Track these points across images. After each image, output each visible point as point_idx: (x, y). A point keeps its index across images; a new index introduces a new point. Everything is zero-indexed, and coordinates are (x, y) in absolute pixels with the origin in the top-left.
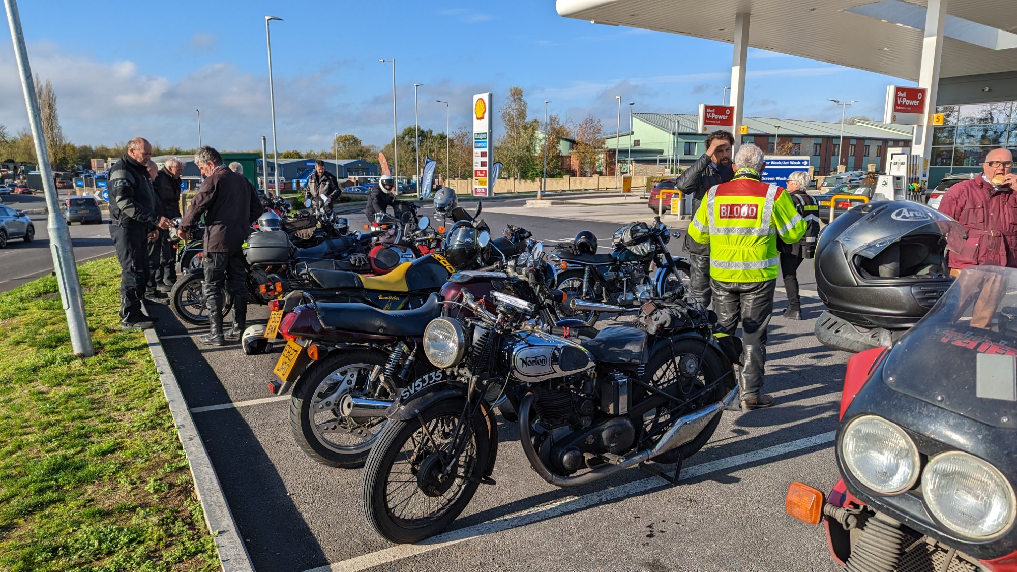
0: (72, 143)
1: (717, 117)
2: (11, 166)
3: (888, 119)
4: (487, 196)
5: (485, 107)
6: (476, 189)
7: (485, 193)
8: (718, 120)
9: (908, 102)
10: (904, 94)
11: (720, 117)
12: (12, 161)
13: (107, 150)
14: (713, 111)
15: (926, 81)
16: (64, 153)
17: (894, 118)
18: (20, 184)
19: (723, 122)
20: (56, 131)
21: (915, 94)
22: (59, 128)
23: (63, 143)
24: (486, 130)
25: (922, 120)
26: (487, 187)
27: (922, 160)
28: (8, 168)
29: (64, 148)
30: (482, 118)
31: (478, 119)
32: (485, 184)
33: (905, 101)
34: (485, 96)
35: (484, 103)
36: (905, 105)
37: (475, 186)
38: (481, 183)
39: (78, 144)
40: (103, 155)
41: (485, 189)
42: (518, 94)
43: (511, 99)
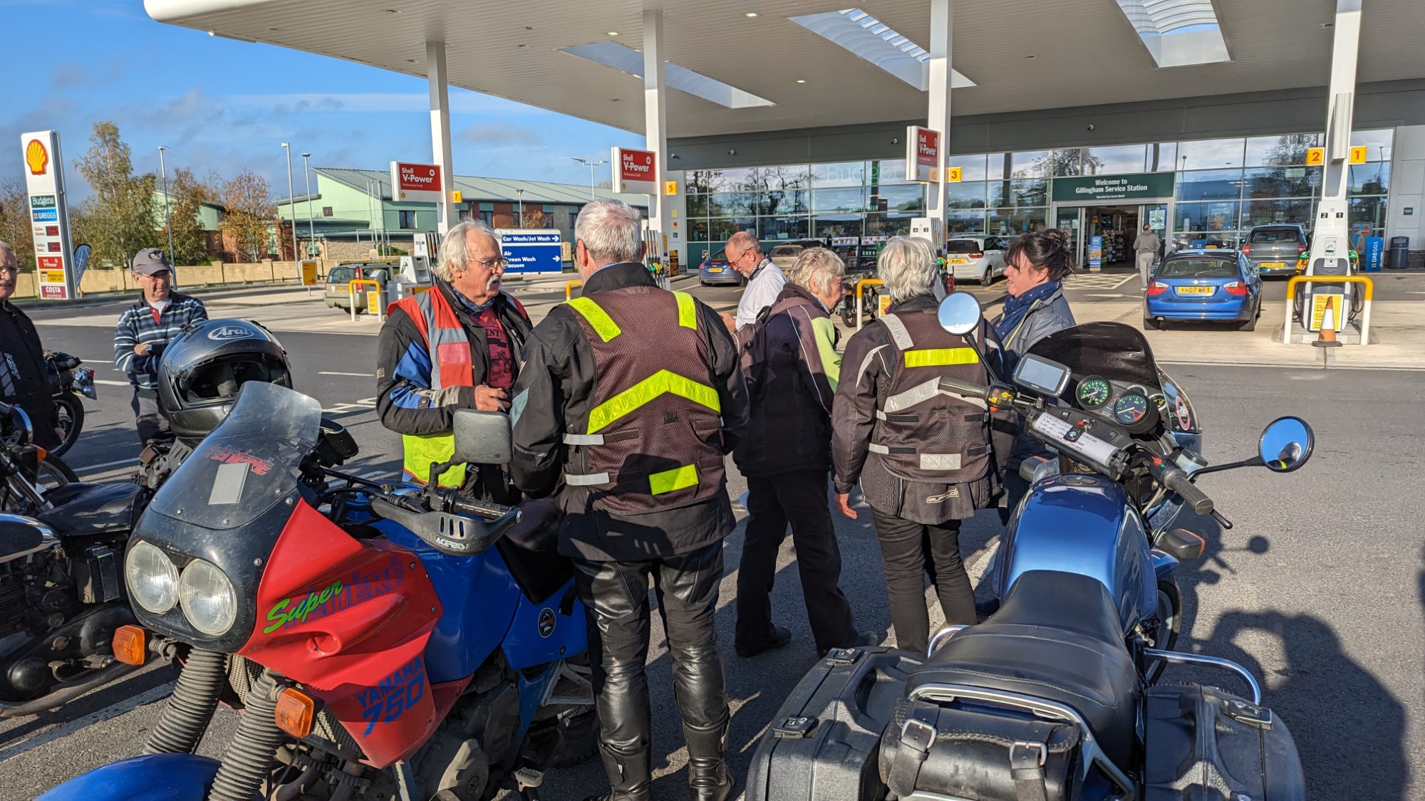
1: (417, 179)
3: (617, 188)
4: (67, 298)
5: (45, 154)
6: (44, 288)
7: (63, 294)
8: (419, 183)
9: (637, 168)
10: (631, 158)
11: (422, 180)
14: (411, 171)
15: (653, 143)
17: (623, 186)
19: (426, 187)
21: (641, 157)
24: (53, 191)
25: (653, 188)
26: (65, 284)
27: (661, 236)
30: (43, 172)
31: (34, 173)
32: (60, 280)
33: (632, 166)
34: (45, 137)
35: (43, 147)
36: (633, 171)
37: (41, 284)
38: (53, 278)
41: (62, 288)
42: (109, 134)
43: (99, 140)
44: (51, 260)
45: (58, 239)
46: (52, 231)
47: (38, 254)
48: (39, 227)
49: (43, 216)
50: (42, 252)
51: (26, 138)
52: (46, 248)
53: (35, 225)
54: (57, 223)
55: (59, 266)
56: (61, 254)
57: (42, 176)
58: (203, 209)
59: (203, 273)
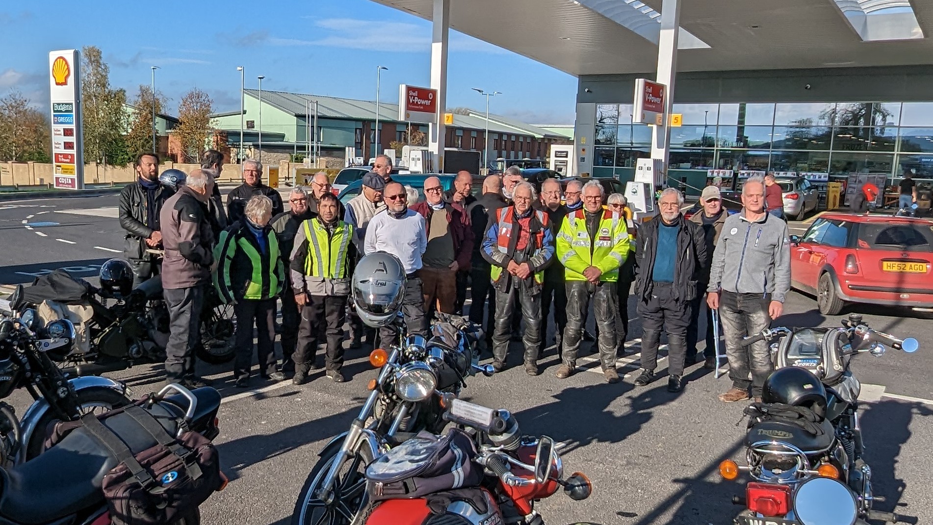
1: (420, 101)
4: (76, 189)
5: (68, 69)
6: (57, 179)
7: (73, 185)
19: (426, 109)
24: (72, 99)
26: (75, 177)
30: (65, 83)
31: (57, 84)
32: (71, 173)
34: (69, 55)
35: (66, 63)
37: (55, 175)
38: (65, 171)
41: (73, 180)
45: (73, 139)
47: (55, 151)
51: (53, 55)
53: (54, 127)
54: (73, 126)
56: (74, 152)
57: (64, 86)
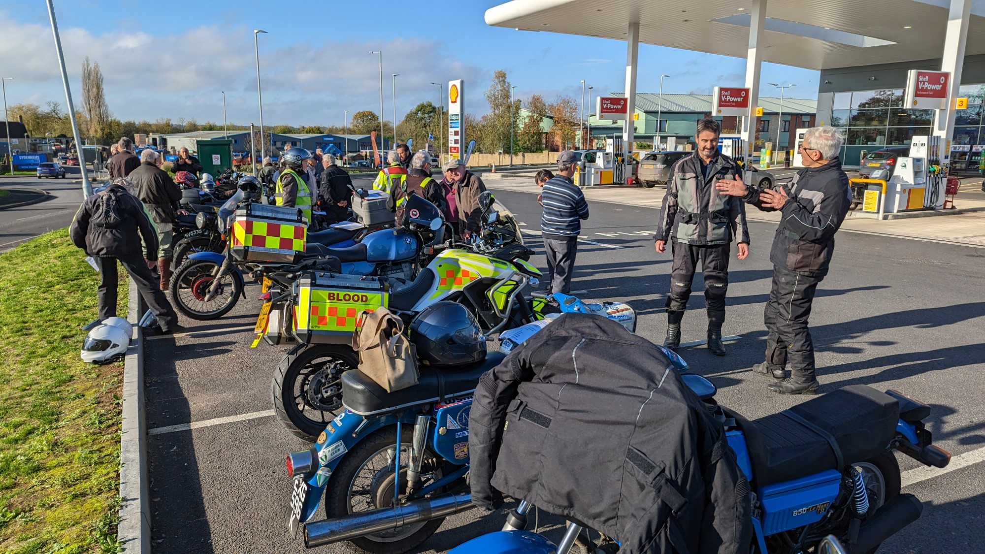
0: (118, 119)
2: (64, 140)
5: (457, 93)
9: (732, 99)
12: (64, 136)
13: (150, 125)
16: (110, 129)
18: (72, 157)
20: (103, 108)
22: (106, 106)
23: (110, 120)
24: (459, 111)
28: (61, 142)
29: (110, 125)
30: (456, 101)
31: (452, 101)
35: (457, 89)
36: (729, 102)
39: (123, 120)
40: (145, 130)
42: (502, 77)
43: (497, 81)
44: (455, 148)
45: (458, 137)
46: (456, 133)
47: (450, 145)
48: (452, 130)
49: (454, 125)
50: (451, 144)
52: (453, 142)
53: (450, 130)
54: (458, 129)
55: (458, 152)
56: (458, 145)
57: (455, 103)
58: (545, 120)
59: (538, 157)
